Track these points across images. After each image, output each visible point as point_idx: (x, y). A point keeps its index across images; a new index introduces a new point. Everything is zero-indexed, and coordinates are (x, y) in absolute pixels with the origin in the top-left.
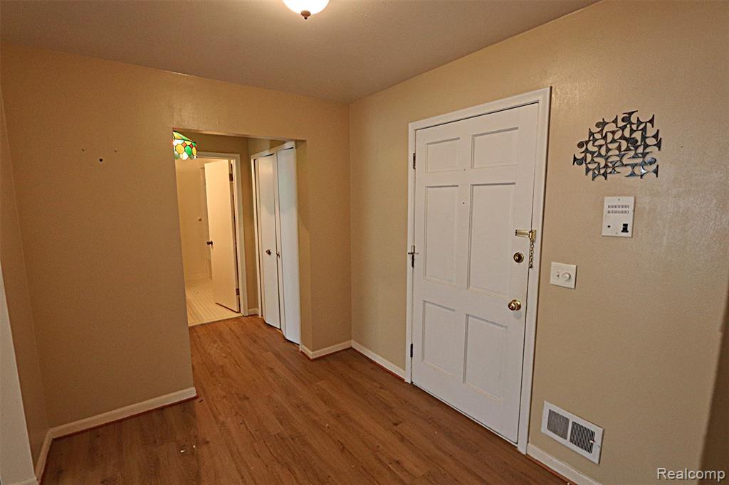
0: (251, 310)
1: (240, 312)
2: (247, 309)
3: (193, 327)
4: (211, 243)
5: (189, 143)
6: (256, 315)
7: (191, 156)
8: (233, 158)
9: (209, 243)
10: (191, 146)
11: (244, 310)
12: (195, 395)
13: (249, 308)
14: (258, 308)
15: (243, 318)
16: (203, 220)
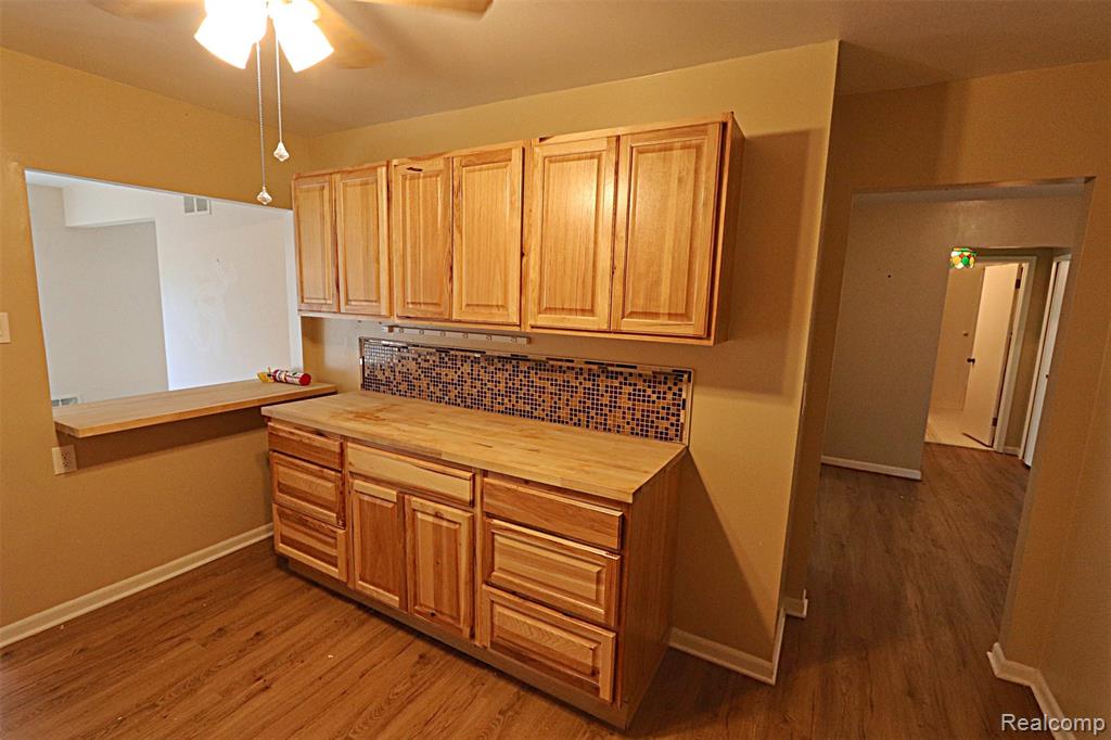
0: (1010, 448)
1: (992, 446)
2: (1002, 443)
3: (928, 443)
4: (973, 361)
5: (966, 254)
6: (1016, 456)
7: (967, 265)
8: (1025, 261)
9: (969, 360)
10: (969, 257)
11: (999, 443)
12: (919, 478)
13: (1006, 444)
14: (1020, 447)
15: (995, 455)
16: (969, 335)
